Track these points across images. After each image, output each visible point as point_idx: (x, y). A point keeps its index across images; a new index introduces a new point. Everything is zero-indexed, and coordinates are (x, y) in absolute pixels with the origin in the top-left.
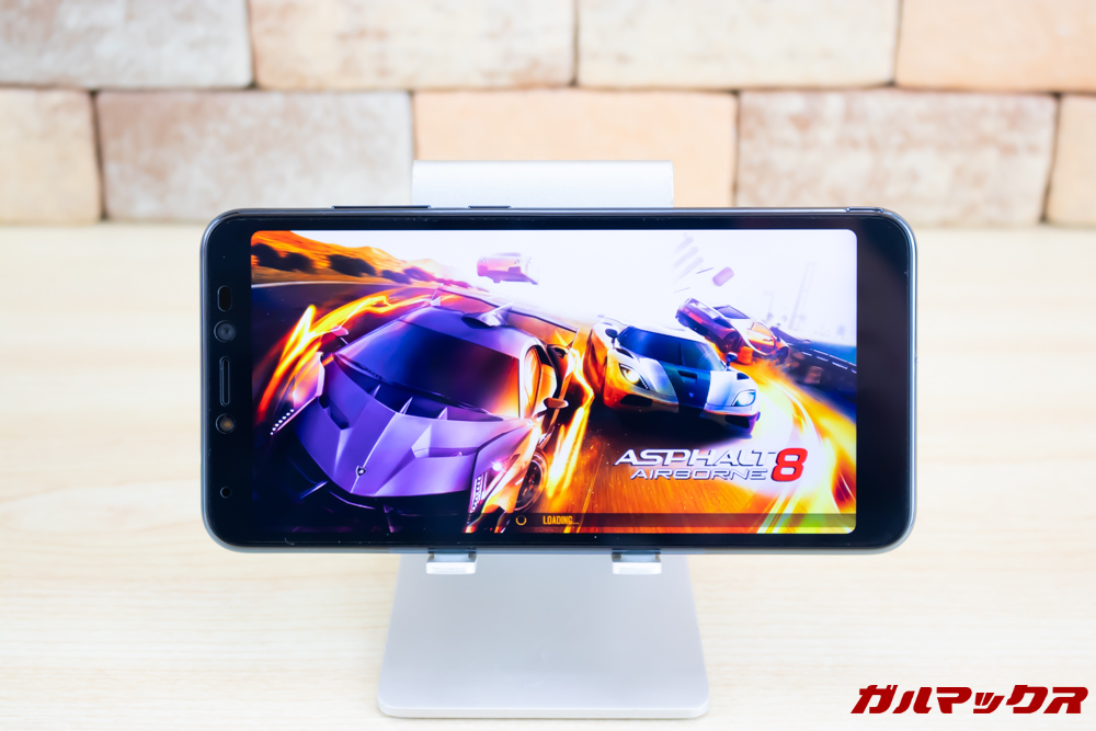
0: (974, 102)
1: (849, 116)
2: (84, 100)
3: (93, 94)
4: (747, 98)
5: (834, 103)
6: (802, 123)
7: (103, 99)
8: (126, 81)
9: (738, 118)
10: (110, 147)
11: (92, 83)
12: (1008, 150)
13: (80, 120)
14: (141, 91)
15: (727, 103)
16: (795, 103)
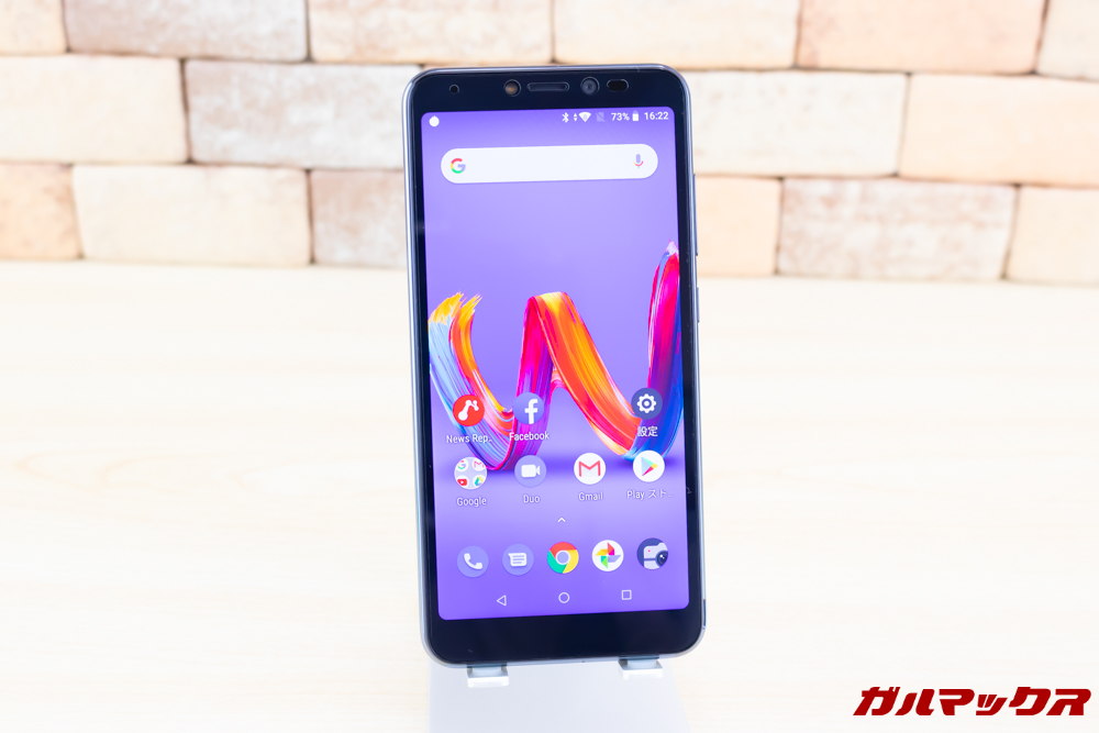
0: (956, 189)
1: (864, 198)
2: (302, 176)
3: (308, 171)
4: (789, 184)
5: (853, 188)
6: (830, 202)
7: (315, 176)
8: (334, 162)
9: (782, 198)
10: (319, 210)
11: (308, 164)
12: (980, 225)
13: (299, 191)
14: (344, 170)
15: (774, 186)
16: (825, 188)
